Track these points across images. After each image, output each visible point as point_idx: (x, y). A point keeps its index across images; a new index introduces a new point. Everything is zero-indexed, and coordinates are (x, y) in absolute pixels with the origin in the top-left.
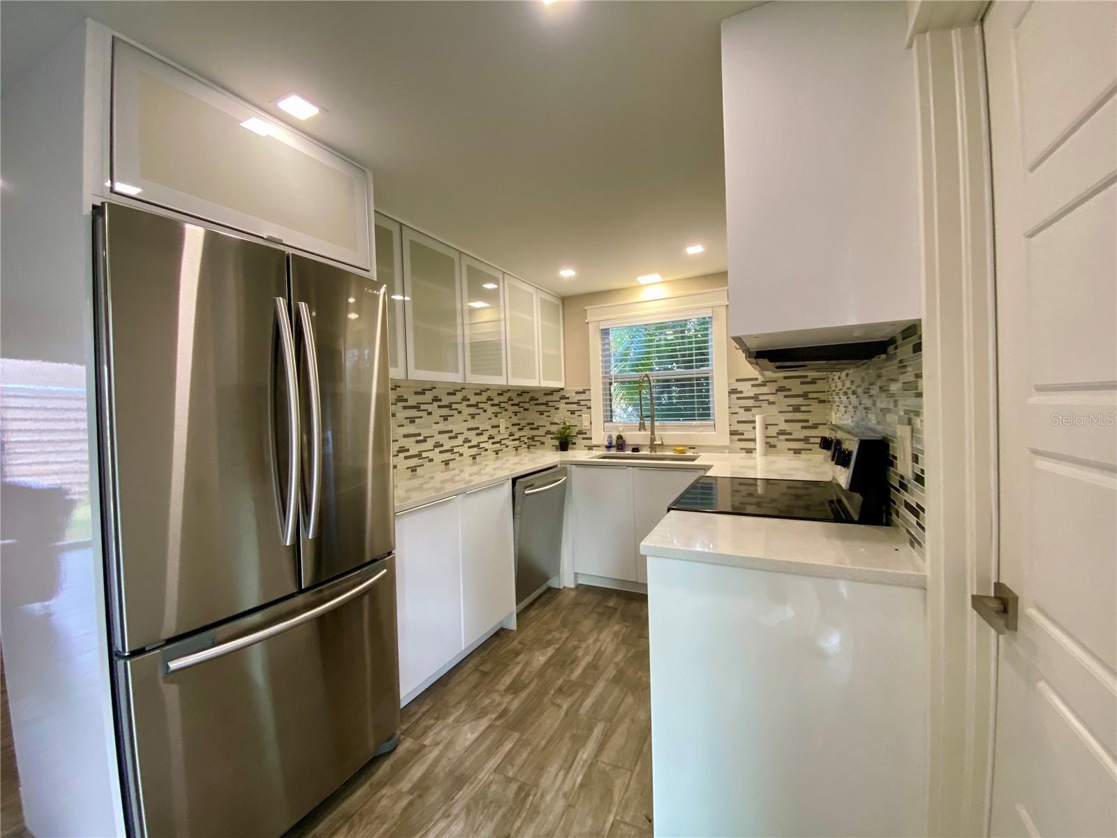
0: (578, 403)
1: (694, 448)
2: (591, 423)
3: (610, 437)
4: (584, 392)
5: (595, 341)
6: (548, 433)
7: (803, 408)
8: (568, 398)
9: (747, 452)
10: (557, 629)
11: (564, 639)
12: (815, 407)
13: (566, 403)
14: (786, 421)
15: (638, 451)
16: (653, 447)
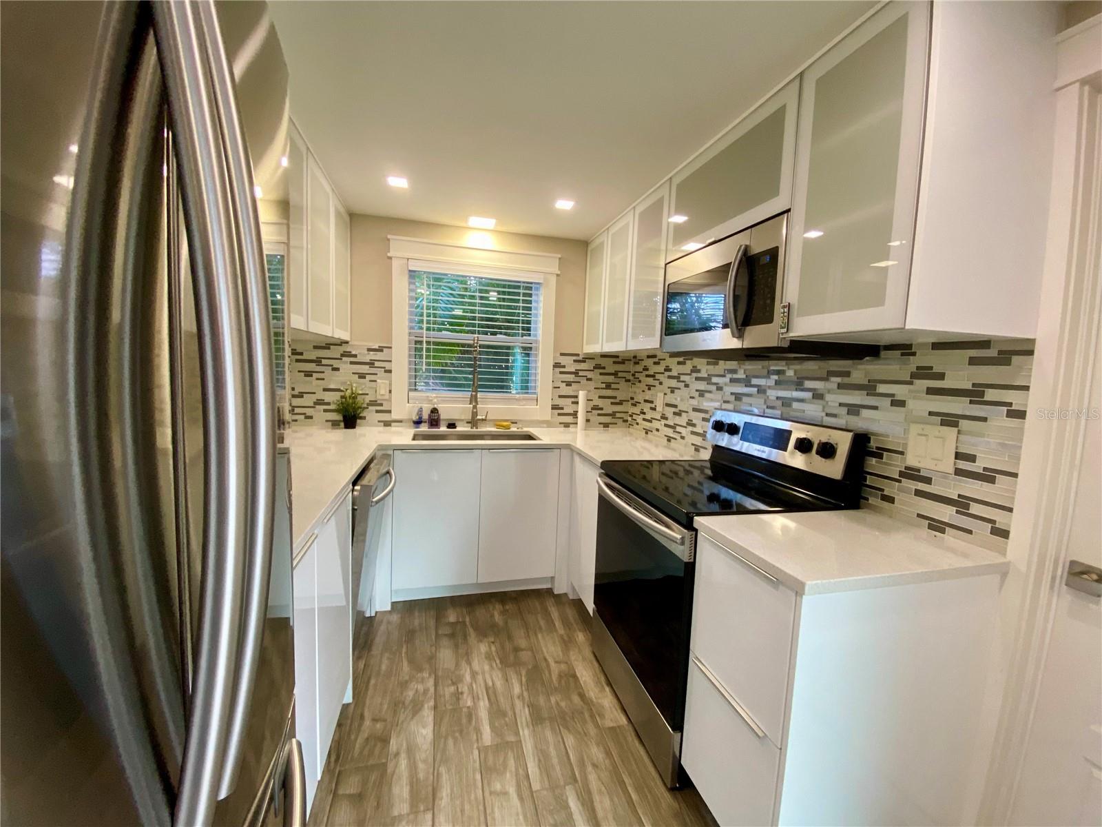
0: (371, 364)
1: (516, 423)
2: (390, 392)
3: (421, 410)
4: (380, 350)
5: (400, 286)
6: (319, 402)
7: (613, 386)
8: (355, 356)
9: (565, 427)
10: (412, 678)
11: (432, 690)
12: (623, 385)
13: (352, 363)
14: (600, 397)
15: (455, 428)
16: (473, 422)
